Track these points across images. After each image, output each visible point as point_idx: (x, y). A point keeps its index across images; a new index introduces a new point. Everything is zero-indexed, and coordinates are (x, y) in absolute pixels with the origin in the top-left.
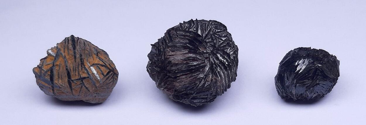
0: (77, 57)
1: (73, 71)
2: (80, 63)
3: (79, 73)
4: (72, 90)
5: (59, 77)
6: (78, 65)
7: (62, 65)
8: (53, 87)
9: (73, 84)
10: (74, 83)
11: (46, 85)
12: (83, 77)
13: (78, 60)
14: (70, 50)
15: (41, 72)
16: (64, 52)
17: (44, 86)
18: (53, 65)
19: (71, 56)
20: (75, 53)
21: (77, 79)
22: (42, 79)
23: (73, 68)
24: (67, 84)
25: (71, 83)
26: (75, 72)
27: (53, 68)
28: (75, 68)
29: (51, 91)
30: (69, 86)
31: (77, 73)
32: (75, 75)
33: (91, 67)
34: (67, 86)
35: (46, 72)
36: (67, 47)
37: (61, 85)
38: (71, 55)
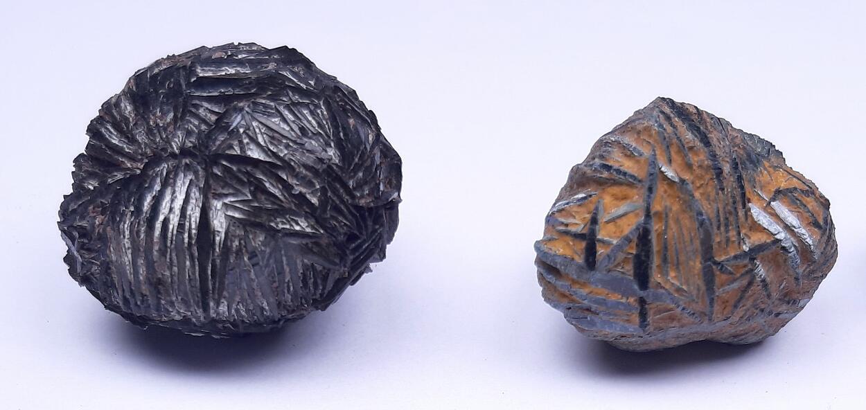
0: (724, 174)
1: (719, 228)
2: (738, 192)
3: (739, 234)
4: (712, 301)
5: (665, 260)
6: (731, 200)
7: (671, 209)
8: (642, 301)
9: (720, 278)
10: (723, 273)
11: (615, 297)
12: (757, 243)
13: (730, 182)
14: (691, 148)
15: (591, 252)
16: (670, 161)
17: (603, 302)
18: (648, 215)
19: (698, 171)
20: (714, 156)
21: (736, 257)
22: (598, 275)
23: (718, 216)
24: (701, 283)
25: (713, 275)
26: (727, 231)
27: (648, 226)
28: (725, 213)
29: (636, 318)
30: (703, 288)
31: (732, 233)
32: (728, 240)
33: (772, 203)
34: (699, 290)
35: (619, 247)
36: (675, 140)
37: (679, 290)
38: (700, 166)
